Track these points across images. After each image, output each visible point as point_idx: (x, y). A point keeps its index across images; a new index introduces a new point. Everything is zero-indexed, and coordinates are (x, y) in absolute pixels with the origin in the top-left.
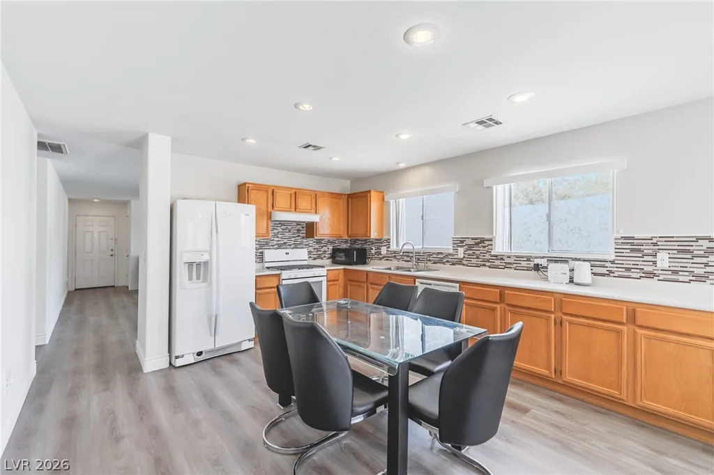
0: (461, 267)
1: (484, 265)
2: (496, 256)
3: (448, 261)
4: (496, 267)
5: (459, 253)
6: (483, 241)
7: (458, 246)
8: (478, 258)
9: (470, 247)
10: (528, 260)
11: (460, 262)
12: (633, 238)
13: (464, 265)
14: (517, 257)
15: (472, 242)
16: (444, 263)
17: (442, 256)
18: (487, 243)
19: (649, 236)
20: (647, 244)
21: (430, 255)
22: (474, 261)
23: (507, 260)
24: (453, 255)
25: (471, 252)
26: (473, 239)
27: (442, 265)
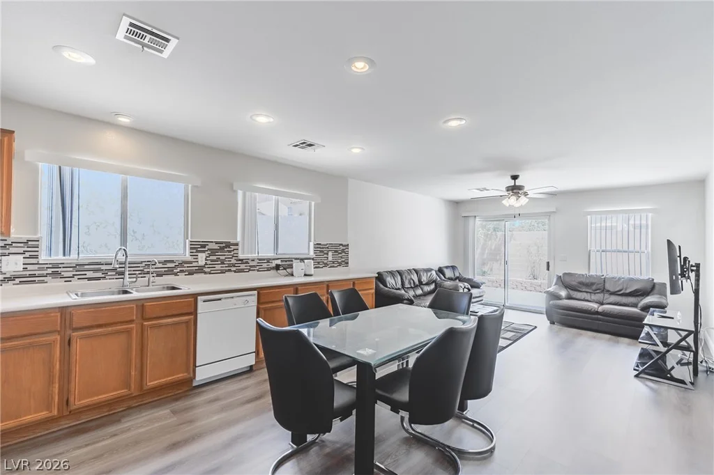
0: (203, 275)
1: (230, 270)
2: (242, 260)
3: (182, 271)
4: (242, 271)
5: (199, 260)
6: (228, 245)
7: (198, 251)
8: (223, 263)
9: (213, 252)
10: (268, 262)
11: (201, 270)
12: (320, 244)
13: (205, 273)
14: (260, 260)
15: (216, 247)
16: (176, 274)
17: (173, 265)
18: (233, 247)
19: (325, 243)
20: (325, 248)
21: (149, 264)
22: (218, 267)
23: (252, 263)
24: (191, 262)
25: (214, 258)
26: (217, 243)
27: (173, 277)
